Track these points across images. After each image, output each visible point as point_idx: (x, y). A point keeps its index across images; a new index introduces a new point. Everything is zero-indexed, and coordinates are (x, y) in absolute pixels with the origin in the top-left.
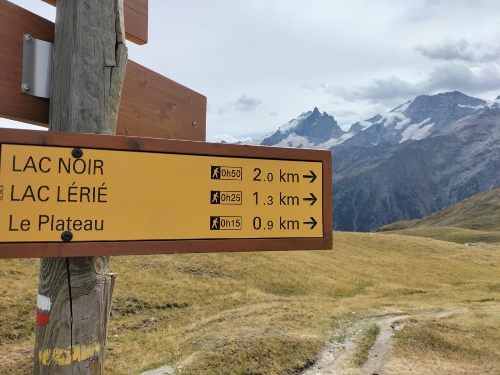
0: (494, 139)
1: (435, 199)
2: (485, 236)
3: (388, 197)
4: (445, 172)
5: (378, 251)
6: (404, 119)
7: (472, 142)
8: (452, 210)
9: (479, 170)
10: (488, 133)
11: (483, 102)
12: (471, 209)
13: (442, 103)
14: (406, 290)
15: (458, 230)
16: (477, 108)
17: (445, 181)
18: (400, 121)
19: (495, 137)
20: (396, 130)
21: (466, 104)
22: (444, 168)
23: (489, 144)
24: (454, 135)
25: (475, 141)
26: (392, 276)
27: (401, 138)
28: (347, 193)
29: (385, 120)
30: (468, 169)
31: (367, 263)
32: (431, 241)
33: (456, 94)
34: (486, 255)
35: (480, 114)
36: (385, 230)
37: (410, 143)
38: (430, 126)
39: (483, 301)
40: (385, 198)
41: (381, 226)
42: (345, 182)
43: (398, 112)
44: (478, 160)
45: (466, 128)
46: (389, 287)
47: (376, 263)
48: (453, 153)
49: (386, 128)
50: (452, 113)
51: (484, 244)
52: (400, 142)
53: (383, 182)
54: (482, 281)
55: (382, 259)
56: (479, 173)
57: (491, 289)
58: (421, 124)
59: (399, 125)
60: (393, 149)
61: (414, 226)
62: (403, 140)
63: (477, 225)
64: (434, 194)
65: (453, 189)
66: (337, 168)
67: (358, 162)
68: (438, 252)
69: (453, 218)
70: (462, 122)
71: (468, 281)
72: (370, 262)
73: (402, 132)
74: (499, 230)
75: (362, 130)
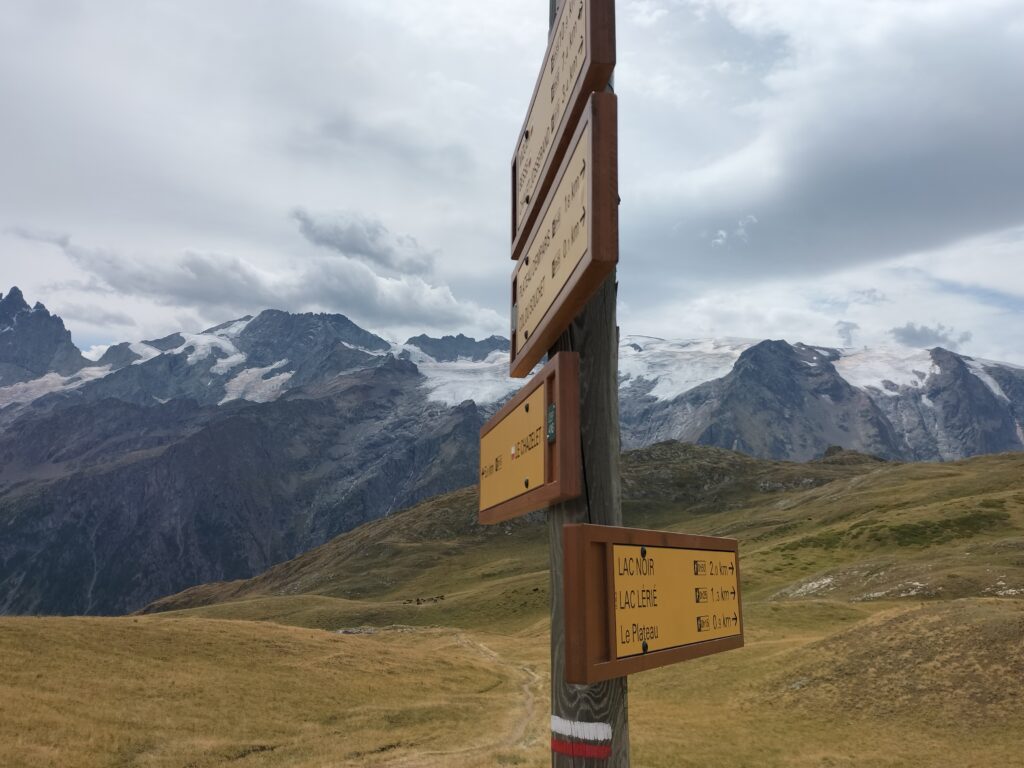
0: (398, 417)
1: (282, 534)
2: (373, 612)
3: (179, 527)
4: (308, 477)
6: (235, 353)
7: (362, 419)
8: (315, 559)
9: (371, 476)
10: (389, 405)
11: (386, 345)
12: (350, 555)
13: (312, 334)
15: (324, 601)
16: (375, 354)
17: (306, 494)
18: (225, 356)
19: (400, 414)
20: (214, 376)
21: (355, 344)
22: (307, 468)
23: (390, 427)
24: (330, 401)
25: (367, 418)
27: (224, 393)
28: (77, 516)
29: (191, 349)
30: (351, 473)
32: (278, 628)
33: (340, 320)
34: (380, 653)
35: (379, 366)
36: (166, 607)
37: (242, 407)
40: (174, 529)
41: (157, 598)
42: (76, 488)
43: (222, 335)
44: (370, 456)
45: (352, 390)
47: (155, 692)
48: (325, 437)
49: (193, 367)
50: (329, 357)
52: (220, 404)
53: (173, 491)
55: (170, 681)
56: (369, 482)
58: (268, 369)
59: (222, 365)
60: (204, 417)
61: (232, 595)
62: (226, 400)
63: (359, 590)
64: (283, 522)
65: (320, 514)
66: (58, 450)
67: (114, 439)
69: (316, 575)
70: (345, 377)
73: (227, 380)
74: (397, 599)
75: (134, 363)
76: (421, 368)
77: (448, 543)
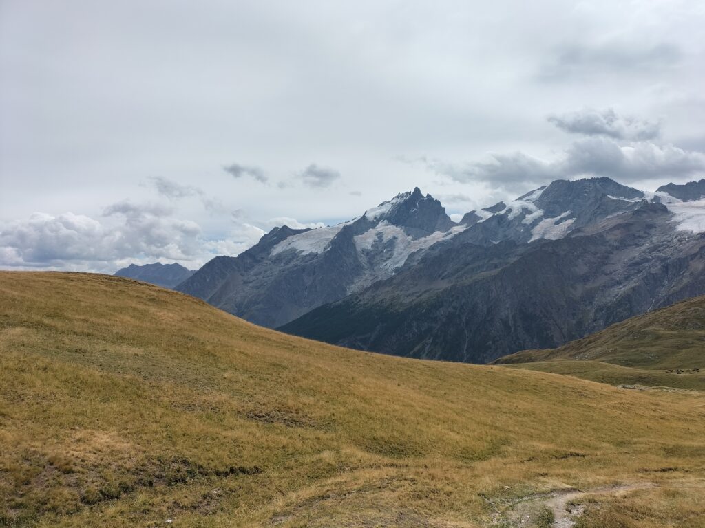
0: (653, 244)
1: (574, 322)
2: (643, 376)
3: (510, 316)
4: (588, 286)
5: (508, 393)
6: (536, 210)
7: (625, 246)
8: (597, 339)
9: (634, 285)
10: (646, 235)
11: (641, 194)
12: (623, 337)
13: (586, 192)
14: (557, 451)
15: (606, 366)
16: (632, 201)
17: (589, 297)
18: (530, 213)
19: (655, 241)
20: (524, 225)
21: (617, 196)
22: (588, 280)
23: (647, 251)
24: (601, 236)
25: (630, 245)
26: (532, 431)
27: (531, 235)
28: (455, 308)
29: (510, 211)
30: (619, 283)
31: (495, 410)
33: (605, 181)
34: (653, 404)
35: (636, 209)
36: (506, 362)
37: (543, 243)
38: (570, 222)
39: (664, 470)
40: (507, 317)
41: (501, 356)
42: (453, 293)
43: (528, 200)
44: (633, 272)
45: (617, 227)
46: (534, 447)
48: (599, 260)
49: (512, 221)
50: (599, 207)
51: (643, 387)
52: (529, 242)
53: (505, 295)
54: (653, 440)
56: (633, 289)
57: (667, 452)
58: (558, 218)
59: (529, 219)
60: (520, 250)
61: (545, 358)
62: (532, 240)
63: (631, 360)
64: (574, 314)
65: (599, 309)
66: (443, 273)
67: (470, 266)
68: (589, 397)
69: (600, 349)
70: (612, 219)
71: (635, 440)
72: (499, 408)
73: (533, 228)
74: (661, 369)
75: (479, 222)
76: (670, 208)
77: (699, 332)
